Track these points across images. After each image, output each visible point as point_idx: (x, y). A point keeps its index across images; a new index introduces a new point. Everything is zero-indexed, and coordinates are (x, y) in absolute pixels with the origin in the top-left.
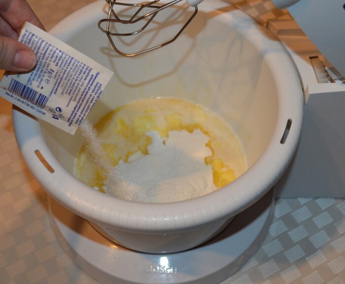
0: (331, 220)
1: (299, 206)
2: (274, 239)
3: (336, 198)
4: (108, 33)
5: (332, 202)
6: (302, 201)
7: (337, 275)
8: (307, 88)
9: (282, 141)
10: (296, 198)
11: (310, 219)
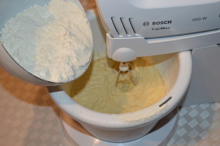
0: (209, 114)
1: (192, 109)
2: (181, 128)
3: (210, 103)
5: (208, 105)
6: (193, 107)
7: (216, 142)
9: (160, 106)
10: (189, 105)
11: (198, 115)
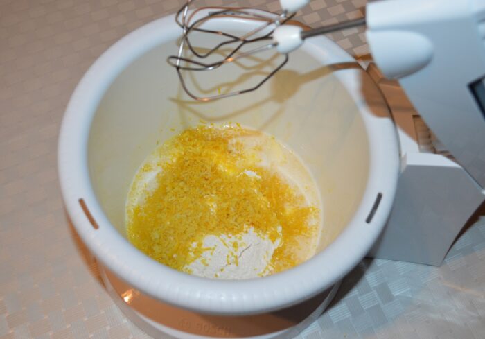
4: (178, 68)
8: (405, 156)
9: (369, 220)
